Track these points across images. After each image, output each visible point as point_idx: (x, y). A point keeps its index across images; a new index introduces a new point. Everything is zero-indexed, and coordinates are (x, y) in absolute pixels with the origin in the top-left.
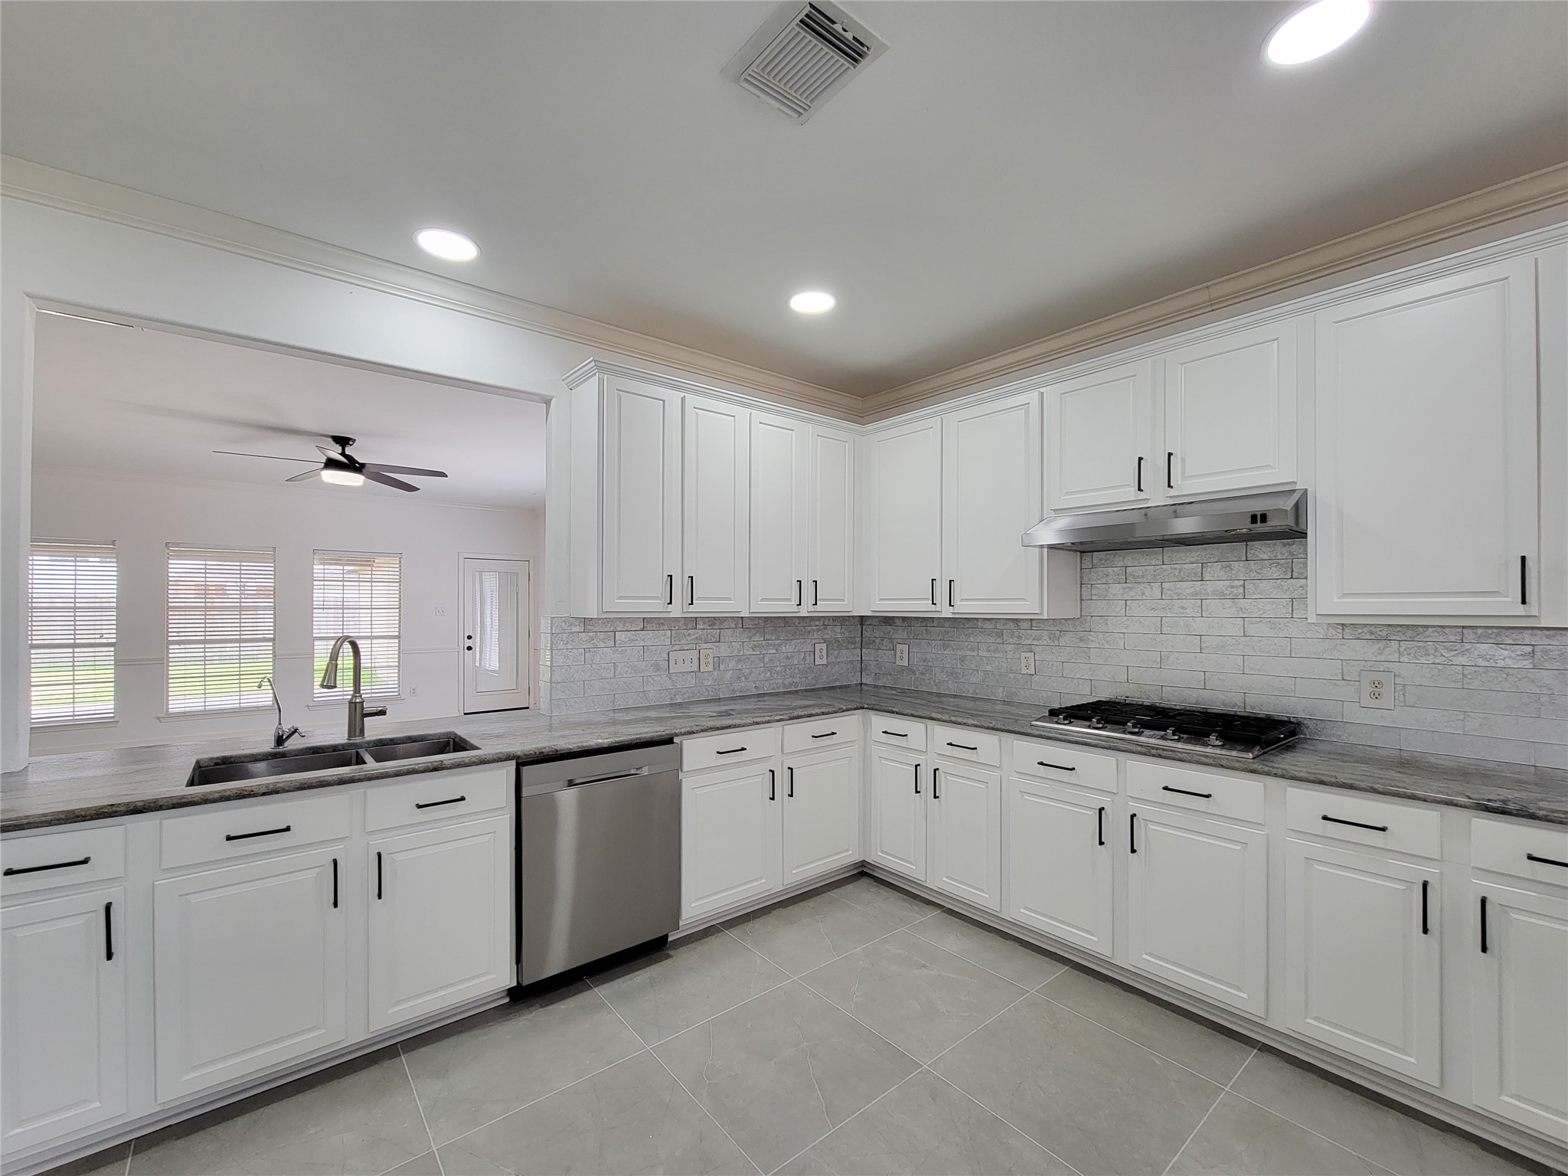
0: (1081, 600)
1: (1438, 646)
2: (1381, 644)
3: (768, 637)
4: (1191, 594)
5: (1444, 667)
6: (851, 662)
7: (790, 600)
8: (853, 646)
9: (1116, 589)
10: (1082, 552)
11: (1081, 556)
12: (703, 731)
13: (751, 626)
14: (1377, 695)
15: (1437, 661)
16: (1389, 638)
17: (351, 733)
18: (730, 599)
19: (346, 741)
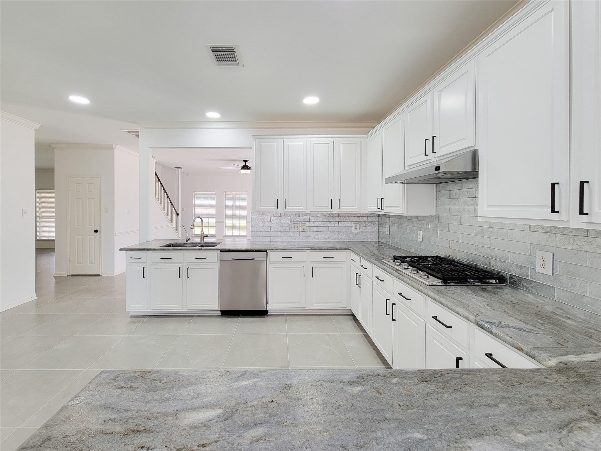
0: (436, 207)
1: (575, 238)
2: (548, 235)
3: (330, 220)
4: (471, 204)
5: (578, 252)
6: (373, 232)
7: (328, 207)
8: (374, 225)
9: (447, 201)
10: (437, 184)
11: (436, 185)
12: (276, 249)
13: (323, 216)
14: (544, 266)
15: (574, 248)
16: (551, 232)
17: (201, 241)
18: (301, 207)
19: (200, 242)
